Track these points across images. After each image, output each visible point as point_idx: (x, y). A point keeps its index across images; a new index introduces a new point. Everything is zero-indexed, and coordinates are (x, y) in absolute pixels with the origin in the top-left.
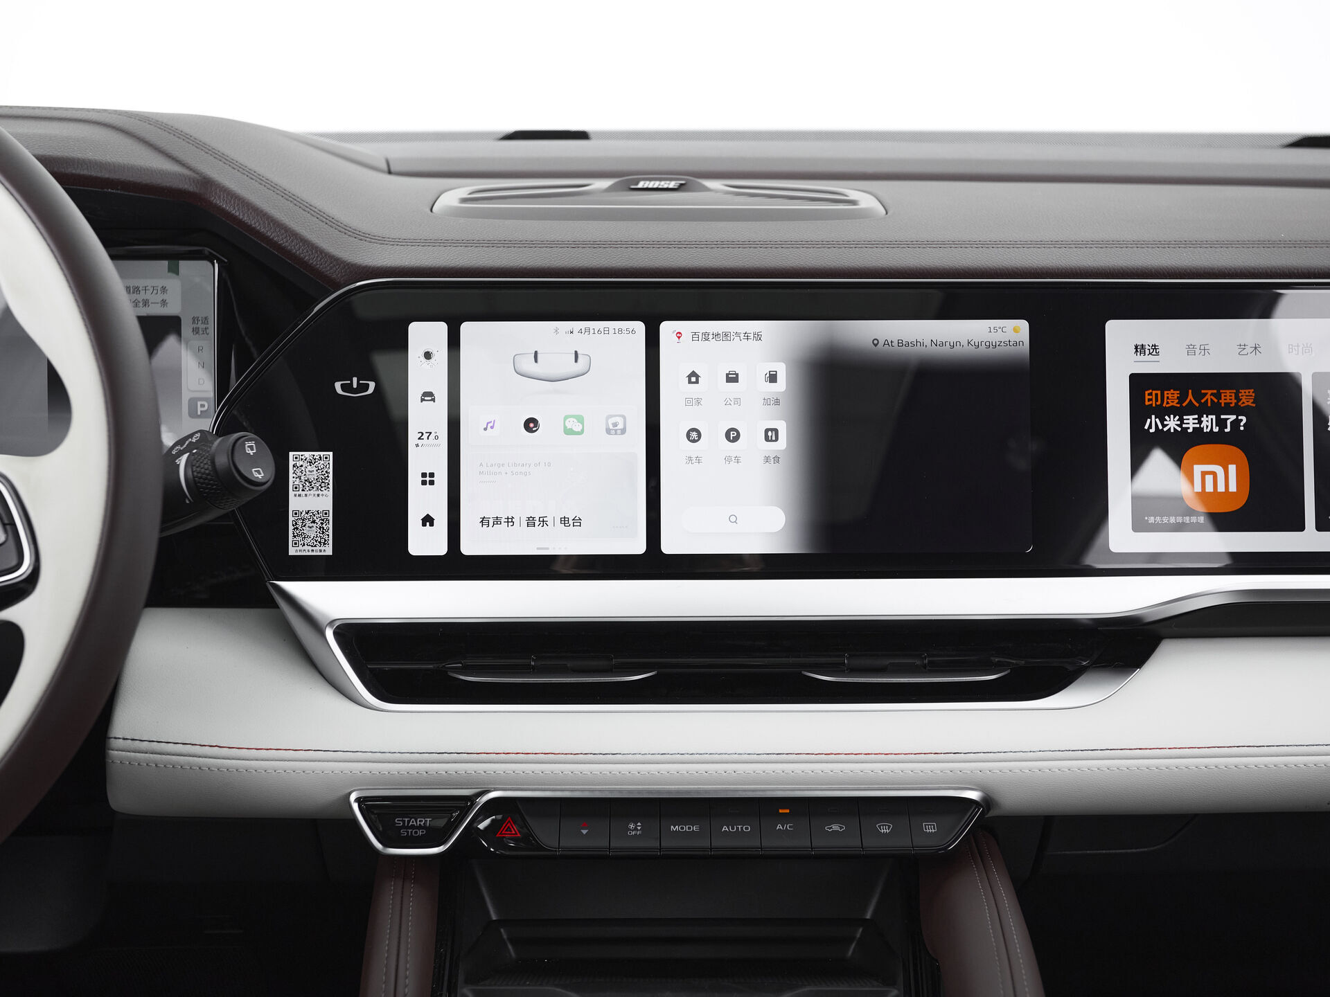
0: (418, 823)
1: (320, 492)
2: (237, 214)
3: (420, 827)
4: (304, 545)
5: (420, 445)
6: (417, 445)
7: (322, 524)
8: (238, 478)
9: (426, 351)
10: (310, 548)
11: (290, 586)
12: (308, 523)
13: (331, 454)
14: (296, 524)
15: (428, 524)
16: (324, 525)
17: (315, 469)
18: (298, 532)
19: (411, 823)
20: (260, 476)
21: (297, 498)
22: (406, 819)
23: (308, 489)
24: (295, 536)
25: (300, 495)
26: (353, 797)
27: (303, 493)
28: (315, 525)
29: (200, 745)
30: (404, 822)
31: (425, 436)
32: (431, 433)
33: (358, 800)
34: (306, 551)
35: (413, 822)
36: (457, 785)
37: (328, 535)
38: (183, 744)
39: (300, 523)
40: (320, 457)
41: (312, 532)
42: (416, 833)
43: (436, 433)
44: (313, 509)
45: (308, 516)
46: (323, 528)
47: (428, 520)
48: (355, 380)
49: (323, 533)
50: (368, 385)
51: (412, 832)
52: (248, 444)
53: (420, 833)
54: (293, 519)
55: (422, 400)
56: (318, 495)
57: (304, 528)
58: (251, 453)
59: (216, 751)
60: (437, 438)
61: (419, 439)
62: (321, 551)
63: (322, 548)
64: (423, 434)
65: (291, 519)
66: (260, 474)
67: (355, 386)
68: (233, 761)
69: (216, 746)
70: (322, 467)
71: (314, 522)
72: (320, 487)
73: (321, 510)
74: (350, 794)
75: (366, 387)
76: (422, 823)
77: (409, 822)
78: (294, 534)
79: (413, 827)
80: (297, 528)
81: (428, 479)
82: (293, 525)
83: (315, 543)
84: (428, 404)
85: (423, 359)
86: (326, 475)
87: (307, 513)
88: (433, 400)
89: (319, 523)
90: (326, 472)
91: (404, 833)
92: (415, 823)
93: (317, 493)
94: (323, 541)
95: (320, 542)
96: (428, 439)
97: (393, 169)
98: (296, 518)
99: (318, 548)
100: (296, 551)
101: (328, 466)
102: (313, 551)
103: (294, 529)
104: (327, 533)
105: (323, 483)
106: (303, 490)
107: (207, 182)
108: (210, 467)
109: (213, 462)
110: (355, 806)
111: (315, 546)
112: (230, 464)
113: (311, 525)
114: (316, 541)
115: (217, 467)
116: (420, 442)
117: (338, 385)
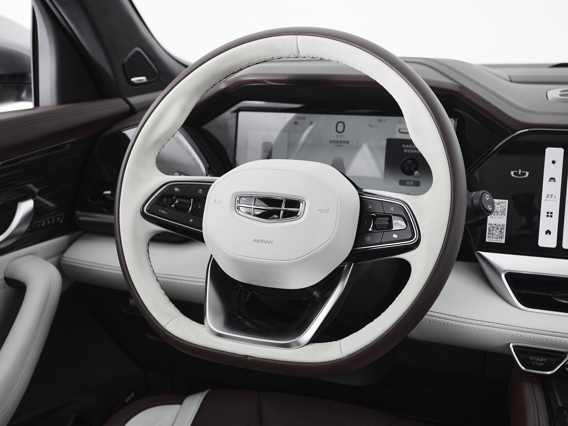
0: (541, 360)
1: (501, 217)
2: (474, 100)
3: (541, 362)
4: (493, 238)
5: (547, 200)
6: (546, 200)
7: (501, 230)
8: (483, 209)
9: (553, 160)
10: (495, 239)
11: (485, 254)
12: (495, 229)
13: (507, 201)
14: (490, 229)
15: (548, 234)
16: (502, 230)
17: (500, 207)
18: (490, 232)
19: (537, 360)
20: (491, 209)
21: (491, 218)
22: (535, 358)
23: (496, 215)
24: (489, 234)
25: (492, 217)
26: (511, 345)
27: (494, 216)
28: (498, 230)
29: (448, 315)
30: (534, 359)
31: (550, 196)
32: (552, 195)
33: (513, 346)
34: (493, 240)
35: (538, 359)
36: (559, 347)
37: (503, 235)
38: (441, 313)
39: (491, 229)
40: (502, 202)
41: (496, 233)
42: (539, 364)
43: (555, 195)
44: (498, 223)
45: (495, 226)
46: (501, 232)
47: (548, 232)
48: (520, 171)
49: (501, 233)
50: (526, 173)
51: (537, 363)
52: (487, 195)
53: (541, 364)
54: (489, 227)
55: (550, 181)
56: (500, 218)
57: (493, 231)
58: (487, 199)
59: (454, 318)
60: (555, 197)
61: (547, 197)
62: (500, 241)
63: (501, 240)
64: (549, 195)
65: (488, 227)
66: (490, 208)
67: (520, 173)
68: (462, 323)
69: (455, 316)
70: (503, 206)
71: (498, 229)
72: (501, 215)
73: (501, 224)
74: (509, 344)
75: (525, 174)
76: (542, 360)
77: (536, 359)
78: (489, 233)
79: (538, 361)
80: (490, 231)
81: (550, 215)
82: (489, 229)
83: (497, 237)
84: (552, 183)
85: (551, 163)
86: (505, 210)
87: (495, 225)
88: (555, 181)
89: (500, 229)
90: (505, 208)
91: (534, 363)
92: (539, 360)
93: (500, 217)
94: (501, 237)
95: (500, 237)
96: (551, 197)
97: (512, 80)
98: (490, 227)
99: (499, 240)
100: (489, 240)
101: (505, 206)
102: (496, 241)
103: (489, 231)
104: (503, 234)
105: (503, 212)
106: (494, 215)
107: (462, 87)
108: (471, 204)
109: (472, 202)
110: (512, 349)
111: (498, 239)
112: (480, 203)
113: (496, 230)
114: (498, 237)
115: (474, 204)
116: (547, 199)
117: (512, 173)
